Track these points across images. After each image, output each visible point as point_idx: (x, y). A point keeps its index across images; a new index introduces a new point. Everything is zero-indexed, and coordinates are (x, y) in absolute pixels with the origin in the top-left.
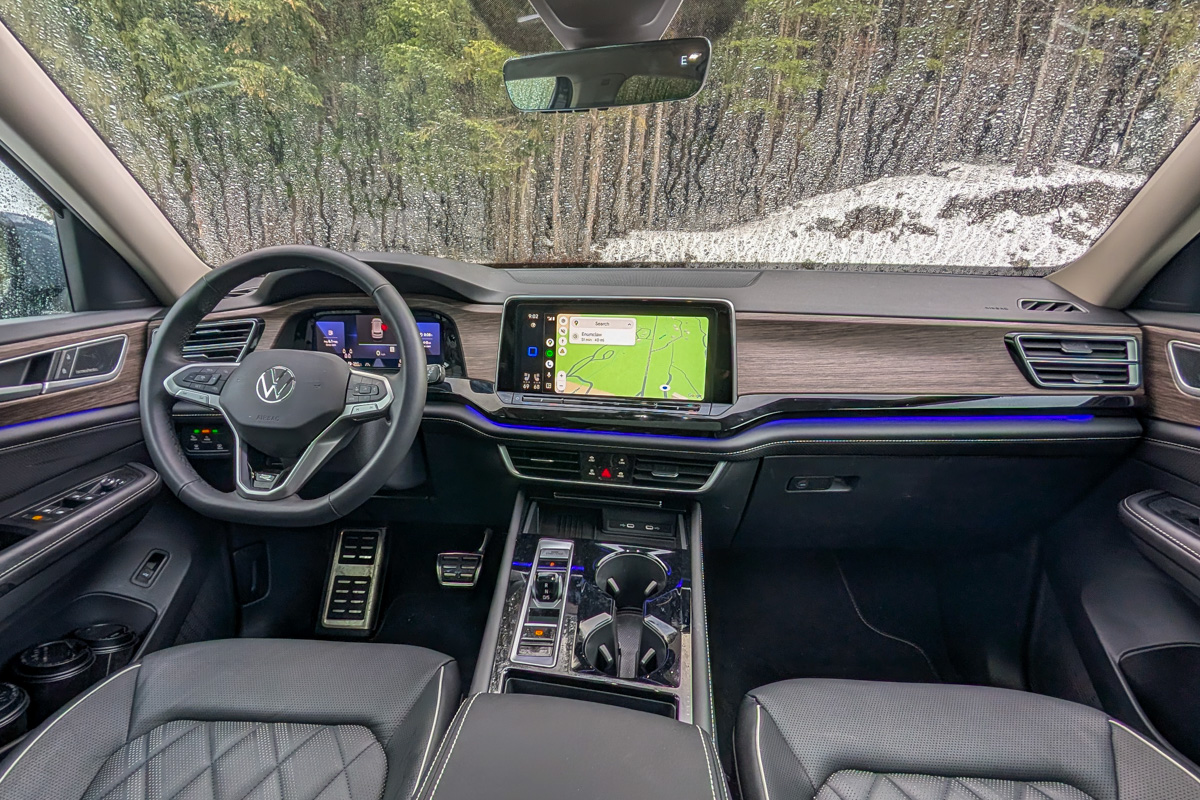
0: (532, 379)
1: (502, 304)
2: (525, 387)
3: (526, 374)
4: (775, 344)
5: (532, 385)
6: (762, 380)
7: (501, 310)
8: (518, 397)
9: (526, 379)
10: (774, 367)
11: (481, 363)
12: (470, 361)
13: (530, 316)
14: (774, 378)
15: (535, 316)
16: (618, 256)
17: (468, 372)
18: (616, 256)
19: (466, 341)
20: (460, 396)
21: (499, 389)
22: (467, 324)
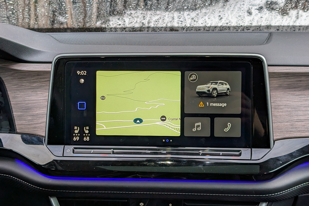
0: (82, 132)
1: (51, 63)
2: (75, 139)
3: (76, 128)
4: (298, 93)
5: (82, 137)
6: (292, 125)
7: (50, 68)
8: (69, 149)
9: (76, 132)
10: (301, 113)
11: (30, 118)
12: (19, 116)
13: (78, 72)
14: (303, 123)
15: (84, 73)
16: (146, 22)
17: (17, 127)
18: (144, 21)
19: (15, 98)
20: (11, 151)
21: (49, 143)
22: (15, 82)
